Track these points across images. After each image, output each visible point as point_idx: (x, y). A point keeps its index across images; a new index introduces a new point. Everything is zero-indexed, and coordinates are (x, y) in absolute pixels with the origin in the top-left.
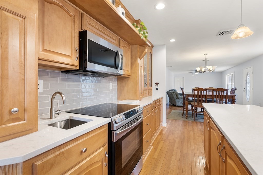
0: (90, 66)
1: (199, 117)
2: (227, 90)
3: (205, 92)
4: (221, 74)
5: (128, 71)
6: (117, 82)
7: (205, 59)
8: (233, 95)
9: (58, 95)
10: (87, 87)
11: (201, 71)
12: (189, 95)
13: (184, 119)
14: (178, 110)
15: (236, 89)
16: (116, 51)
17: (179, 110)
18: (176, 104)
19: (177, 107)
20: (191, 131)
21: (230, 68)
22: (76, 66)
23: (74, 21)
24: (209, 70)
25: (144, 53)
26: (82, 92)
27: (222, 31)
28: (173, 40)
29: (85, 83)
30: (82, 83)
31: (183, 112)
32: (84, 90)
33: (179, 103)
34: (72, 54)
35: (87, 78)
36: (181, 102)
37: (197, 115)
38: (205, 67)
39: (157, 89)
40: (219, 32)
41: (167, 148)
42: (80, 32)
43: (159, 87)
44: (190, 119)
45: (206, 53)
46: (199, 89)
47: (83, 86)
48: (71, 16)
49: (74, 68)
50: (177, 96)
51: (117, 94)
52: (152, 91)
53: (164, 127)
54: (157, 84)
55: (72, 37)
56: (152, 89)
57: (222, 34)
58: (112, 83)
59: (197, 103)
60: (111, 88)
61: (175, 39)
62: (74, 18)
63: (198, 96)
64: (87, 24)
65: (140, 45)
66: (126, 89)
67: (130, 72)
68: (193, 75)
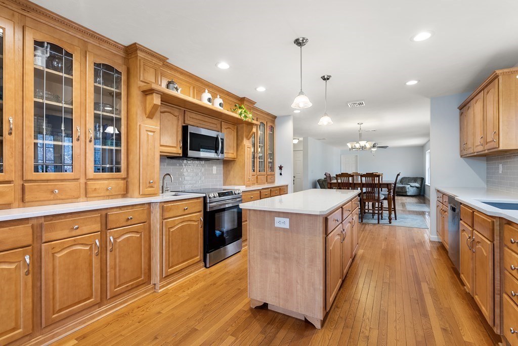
0: (191, 153)
2: (378, 176)
3: (350, 178)
4: (422, 149)
5: (233, 154)
6: (222, 166)
9: (168, 176)
10: (189, 171)
16: (216, 136)
22: (180, 154)
23: (178, 119)
25: (251, 133)
26: (184, 175)
29: (187, 167)
30: (184, 167)
32: (185, 174)
34: (177, 145)
35: (189, 162)
39: (281, 174)
42: (183, 126)
43: (283, 171)
45: (360, 122)
46: (343, 175)
47: (185, 170)
48: (176, 116)
49: (178, 155)
51: (222, 179)
52: (274, 177)
54: (281, 168)
55: (177, 132)
56: (274, 175)
58: (216, 167)
60: (215, 172)
62: (178, 117)
64: (189, 118)
66: (232, 173)
67: (235, 154)
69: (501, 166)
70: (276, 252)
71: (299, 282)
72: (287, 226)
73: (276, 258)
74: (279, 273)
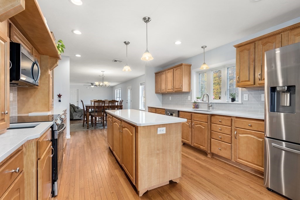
1: (98, 126)
2: (118, 102)
3: (103, 103)
4: (112, 88)
6: (17, 93)
7: (103, 76)
8: (121, 105)
11: (99, 85)
12: (89, 107)
13: (86, 129)
14: (76, 123)
15: (123, 101)
17: (78, 123)
18: (73, 118)
19: (75, 121)
20: (94, 136)
21: (118, 84)
24: (106, 85)
27: (116, 60)
28: (78, 56)
31: (84, 124)
33: (77, 116)
36: (79, 116)
37: (96, 125)
38: (103, 82)
39: (60, 101)
40: (114, 59)
41: (78, 151)
43: (62, 99)
44: (91, 128)
45: (103, 70)
46: (99, 101)
50: (74, 109)
51: (17, 106)
53: (68, 139)
54: (59, 96)
57: (116, 61)
58: (12, 94)
59: (97, 114)
61: (80, 55)
63: (97, 107)
65: (50, 57)
68: (88, 88)
69: (170, 97)
70: (158, 150)
71: (170, 162)
72: (164, 132)
73: (158, 154)
74: (159, 163)
